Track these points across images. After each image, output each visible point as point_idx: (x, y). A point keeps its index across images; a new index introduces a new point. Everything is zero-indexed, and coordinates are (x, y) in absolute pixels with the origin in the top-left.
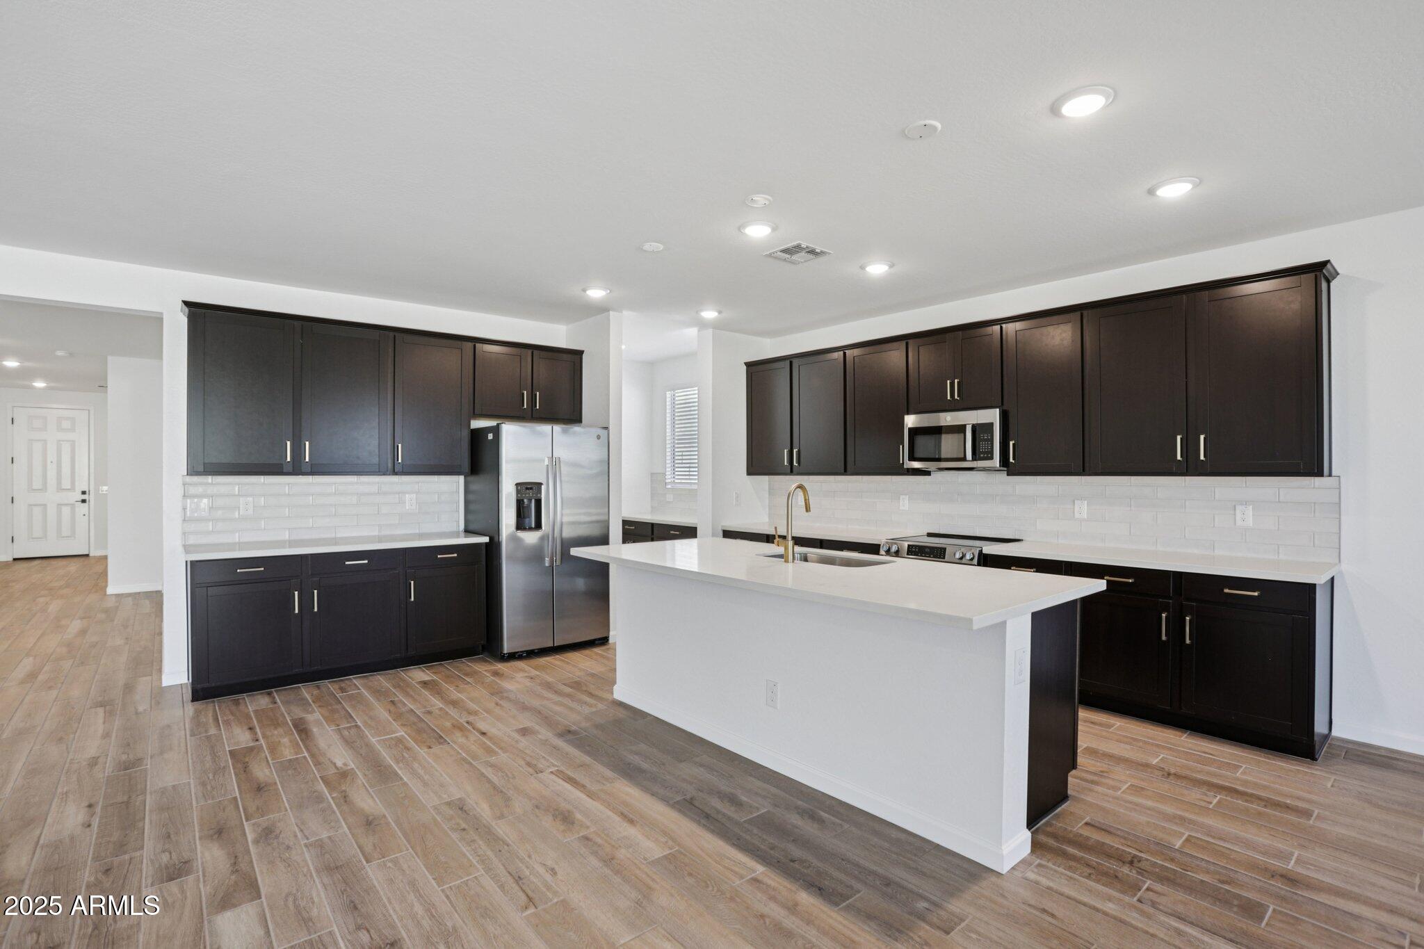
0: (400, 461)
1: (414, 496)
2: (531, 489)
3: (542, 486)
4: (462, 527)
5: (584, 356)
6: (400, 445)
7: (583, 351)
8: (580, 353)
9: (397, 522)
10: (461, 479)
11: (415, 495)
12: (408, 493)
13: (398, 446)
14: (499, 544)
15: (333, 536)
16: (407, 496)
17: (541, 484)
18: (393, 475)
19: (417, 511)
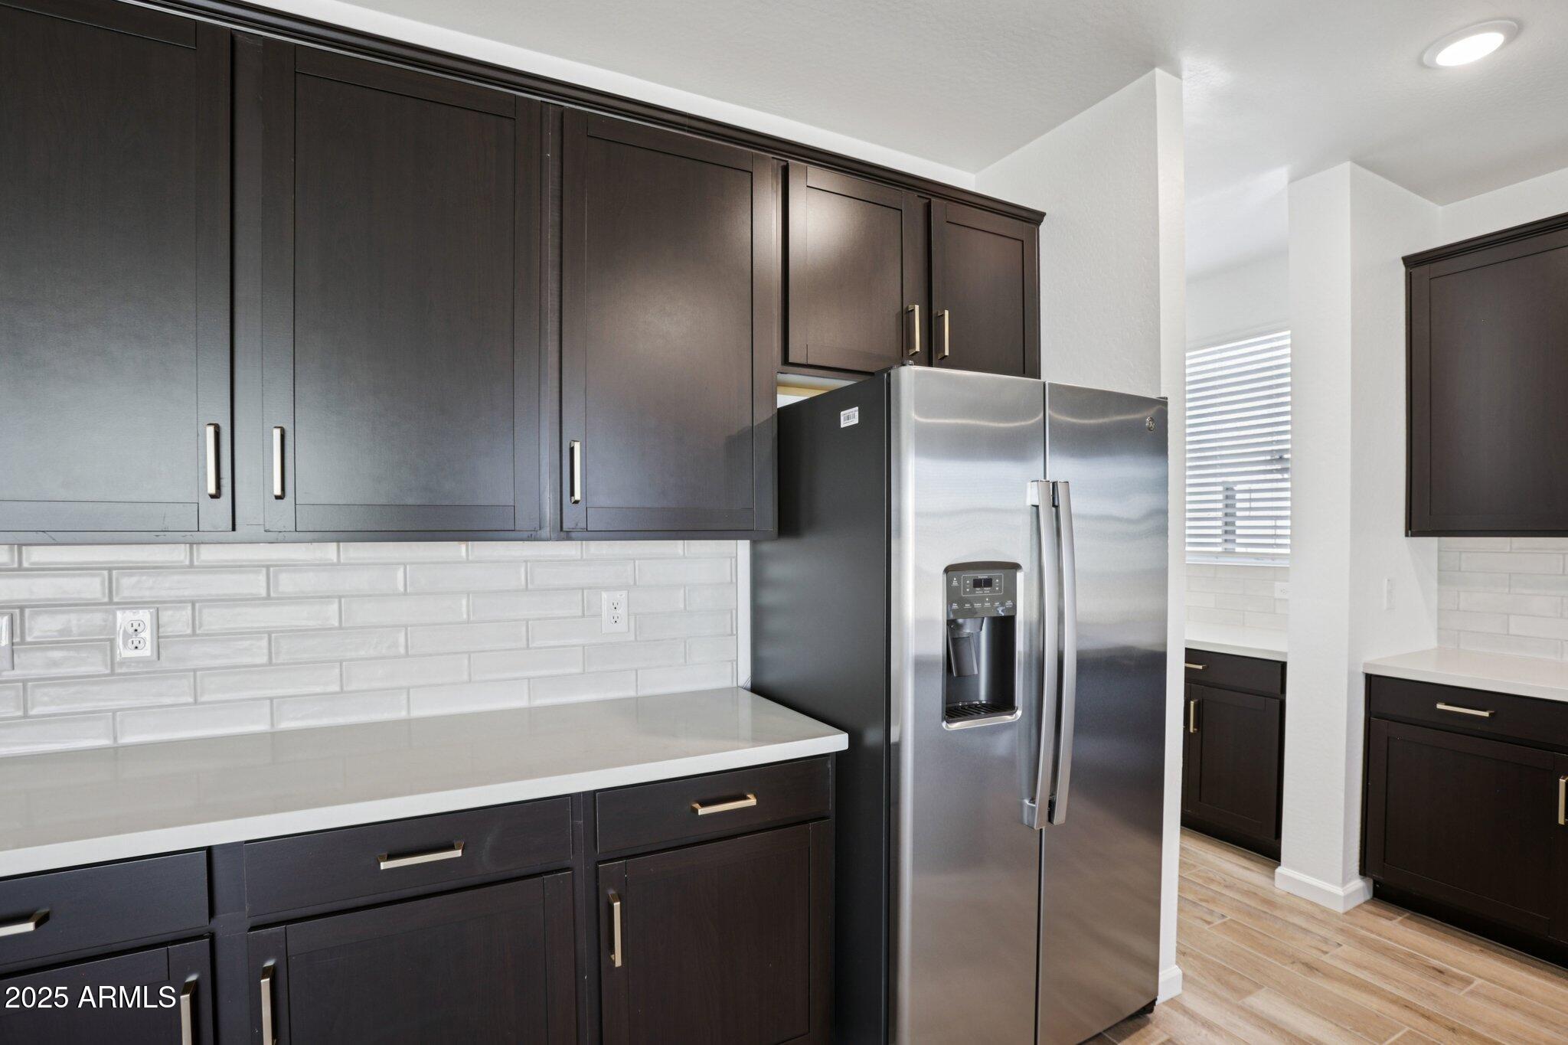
0: (577, 496)
1: (621, 596)
2: (988, 583)
3: (1020, 576)
4: (745, 677)
5: (1043, 228)
6: (577, 446)
7: (1043, 215)
8: (1034, 218)
9: (577, 670)
10: (742, 549)
11: (624, 593)
12: (607, 589)
13: (572, 450)
14: (890, 752)
15: (403, 714)
16: (604, 595)
17: (1016, 567)
18: (559, 539)
19: (632, 638)
